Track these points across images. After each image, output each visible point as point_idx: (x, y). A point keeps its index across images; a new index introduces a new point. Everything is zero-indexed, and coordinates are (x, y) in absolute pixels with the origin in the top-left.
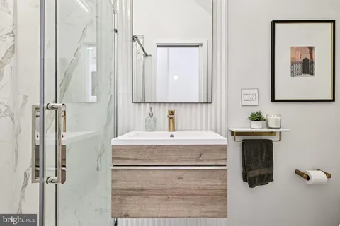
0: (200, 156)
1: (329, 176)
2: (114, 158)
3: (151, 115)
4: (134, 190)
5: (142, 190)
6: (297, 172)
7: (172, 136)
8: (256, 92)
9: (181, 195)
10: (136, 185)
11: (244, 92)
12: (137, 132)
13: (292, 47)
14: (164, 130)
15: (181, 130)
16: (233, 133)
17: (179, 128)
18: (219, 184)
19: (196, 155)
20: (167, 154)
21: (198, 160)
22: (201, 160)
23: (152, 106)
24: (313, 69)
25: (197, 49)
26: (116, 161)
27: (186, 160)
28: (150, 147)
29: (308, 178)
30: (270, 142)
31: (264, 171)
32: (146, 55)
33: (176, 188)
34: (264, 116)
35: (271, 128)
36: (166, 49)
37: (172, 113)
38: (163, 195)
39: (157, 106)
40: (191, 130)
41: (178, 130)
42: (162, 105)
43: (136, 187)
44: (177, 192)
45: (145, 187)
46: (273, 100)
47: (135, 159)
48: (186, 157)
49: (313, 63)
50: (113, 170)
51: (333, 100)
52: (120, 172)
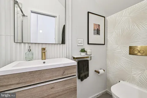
0: (64, 73)
1: (104, 71)
3: (30, 50)
6: (95, 71)
7: (44, 63)
8: (82, 40)
11: (78, 40)
12: (18, 62)
13: (94, 24)
14: (38, 59)
16: (74, 58)
17: (48, 57)
18: (73, 85)
19: (61, 72)
21: (63, 75)
22: (65, 75)
23: (30, 45)
24: (99, 33)
25: (54, 18)
27: (56, 77)
29: (99, 73)
30: (88, 61)
31: (86, 73)
32: (24, 15)
34: (86, 50)
35: (88, 55)
36: (36, 15)
37: (44, 49)
39: (34, 45)
42: (37, 45)
46: (88, 44)
48: (56, 75)
49: (99, 31)
51: (104, 44)
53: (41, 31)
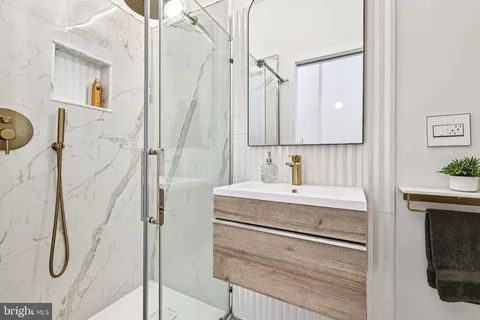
0: (320, 223)
2: (215, 210)
3: (270, 161)
4: (235, 251)
5: (244, 253)
7: (294, 191)
9: (292, 272)
10: (237, 245)
15: (313, 184)
16: (408, 196)
17: (310, 181)
18: (350, 271)
19: (313, 221)
20: (273, 213)
21: (317, 228)
22: (323, 230)
26: (217, 213)
28: (253, 201)
32: (281, 81)
33: (285, 262)
37: (297, 159)
38: (269, 266)
40: (328, 185)
41: (306, 183)
43: (237, 247)
44: (286, 266)
45: (246, 250)
47: (237, 215)
48: (299, 221)
50: (215, 224)
52: (221, 227)
53: (339, 105)
